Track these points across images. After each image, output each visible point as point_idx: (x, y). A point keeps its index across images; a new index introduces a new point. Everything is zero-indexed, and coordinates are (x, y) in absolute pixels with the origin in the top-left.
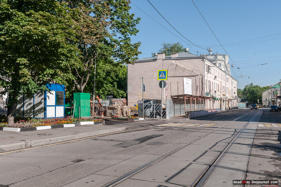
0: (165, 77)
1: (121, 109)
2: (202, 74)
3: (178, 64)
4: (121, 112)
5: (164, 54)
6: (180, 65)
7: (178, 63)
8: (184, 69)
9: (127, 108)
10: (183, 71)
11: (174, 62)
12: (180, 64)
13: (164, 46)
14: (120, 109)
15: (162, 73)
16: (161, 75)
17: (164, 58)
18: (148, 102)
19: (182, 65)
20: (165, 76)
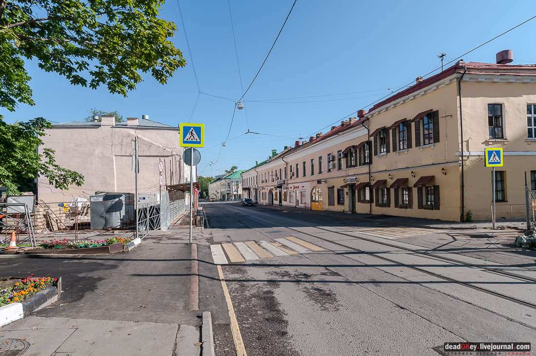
0: (200, 139)
1: (45, 216)
2: (179, 154)
3: (140, 136)
4: (44, 222)
5: (114, 118)
6: (143, 138)
7: (140, 134)
8: (150, 145)
9: (59, 212)
10: (149, 148)
11: (132, 132)
12: (144, 136)
13: (94, 113)
14: (42, 216)
15: (191, 131)
16: (188, 136)
17: (114, 124)
18: (115, 198)
19: (147, 138)
20: (200, 137)
